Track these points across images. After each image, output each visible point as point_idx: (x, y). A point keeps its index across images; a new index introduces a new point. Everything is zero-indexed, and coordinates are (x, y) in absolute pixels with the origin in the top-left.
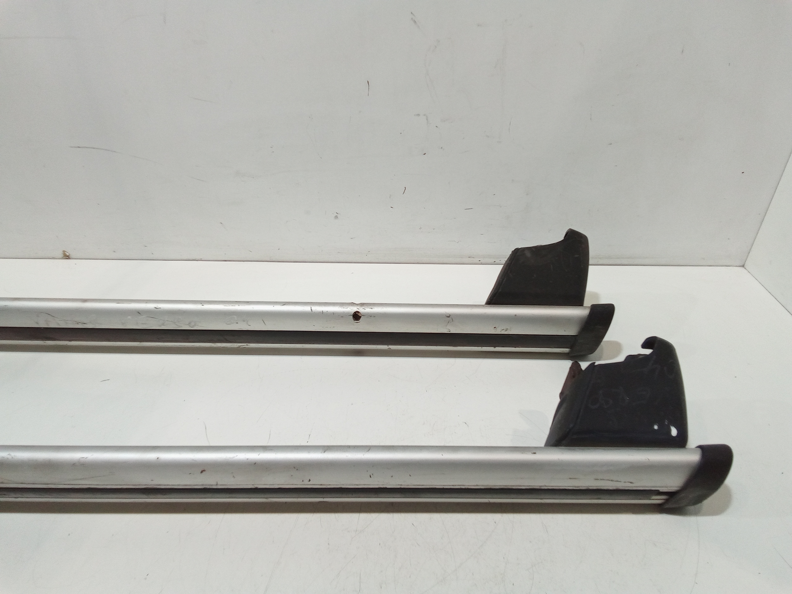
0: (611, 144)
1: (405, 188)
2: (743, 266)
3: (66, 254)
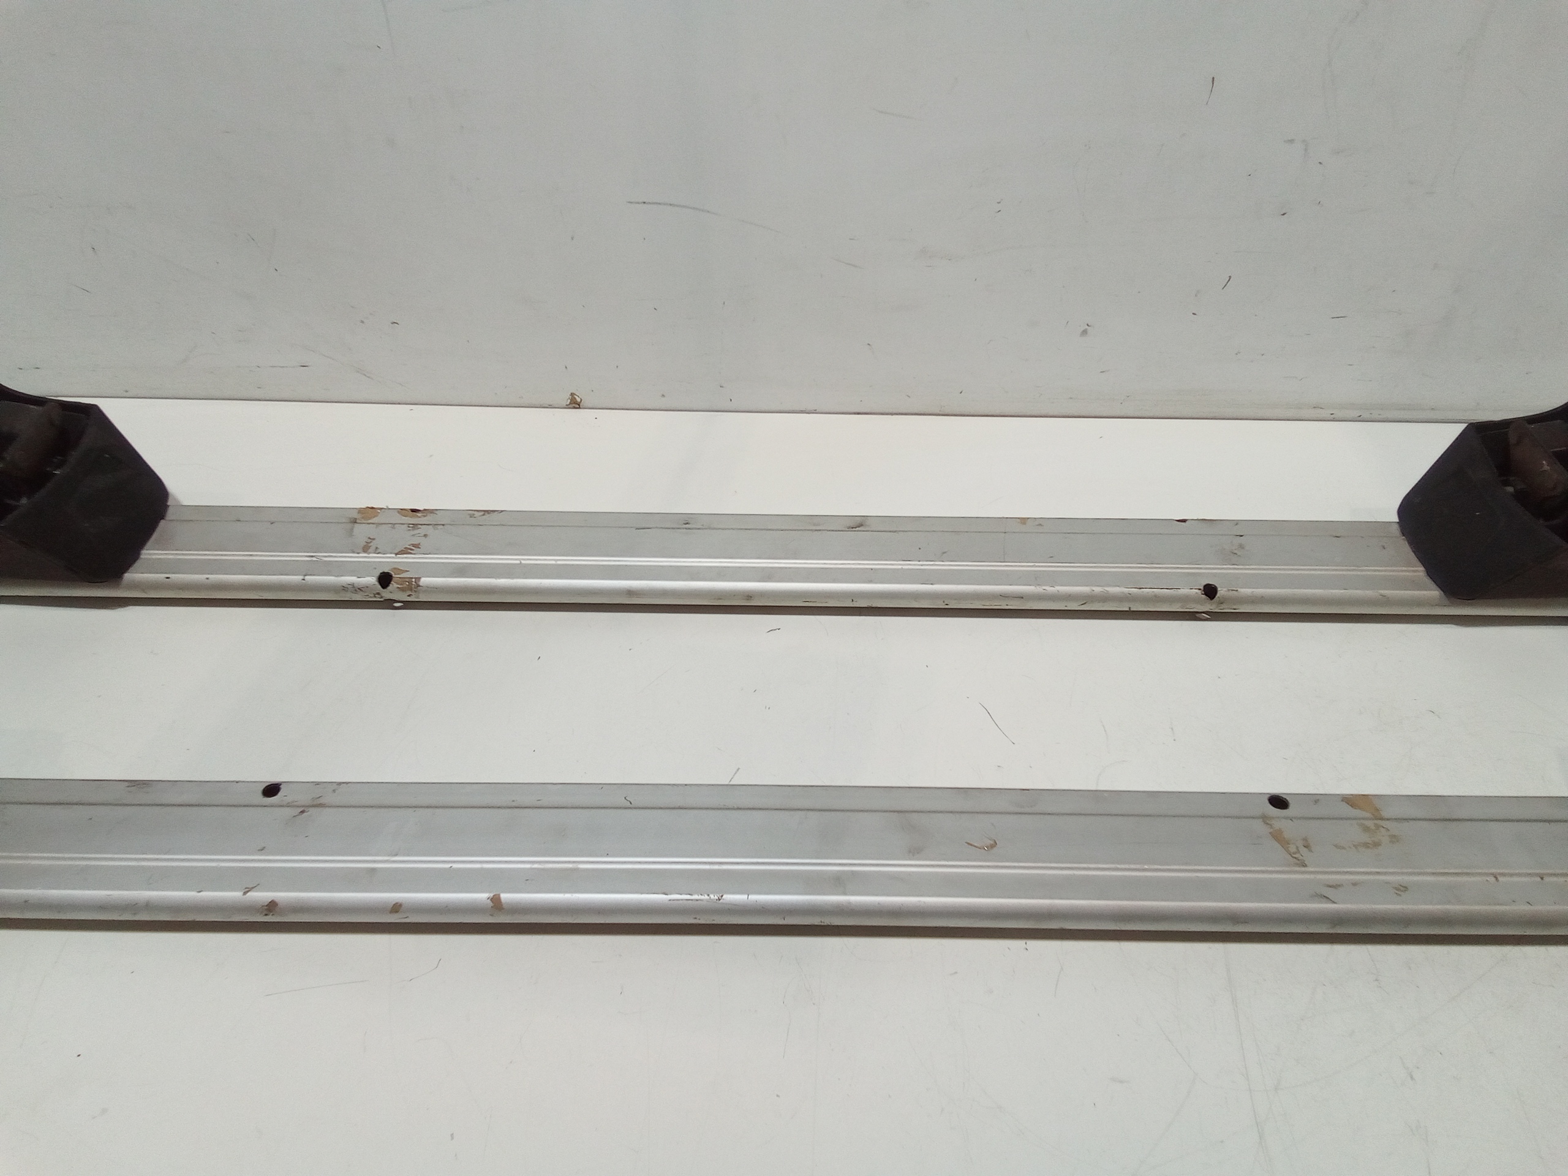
1: (1230, 277)
3: (575, 398)
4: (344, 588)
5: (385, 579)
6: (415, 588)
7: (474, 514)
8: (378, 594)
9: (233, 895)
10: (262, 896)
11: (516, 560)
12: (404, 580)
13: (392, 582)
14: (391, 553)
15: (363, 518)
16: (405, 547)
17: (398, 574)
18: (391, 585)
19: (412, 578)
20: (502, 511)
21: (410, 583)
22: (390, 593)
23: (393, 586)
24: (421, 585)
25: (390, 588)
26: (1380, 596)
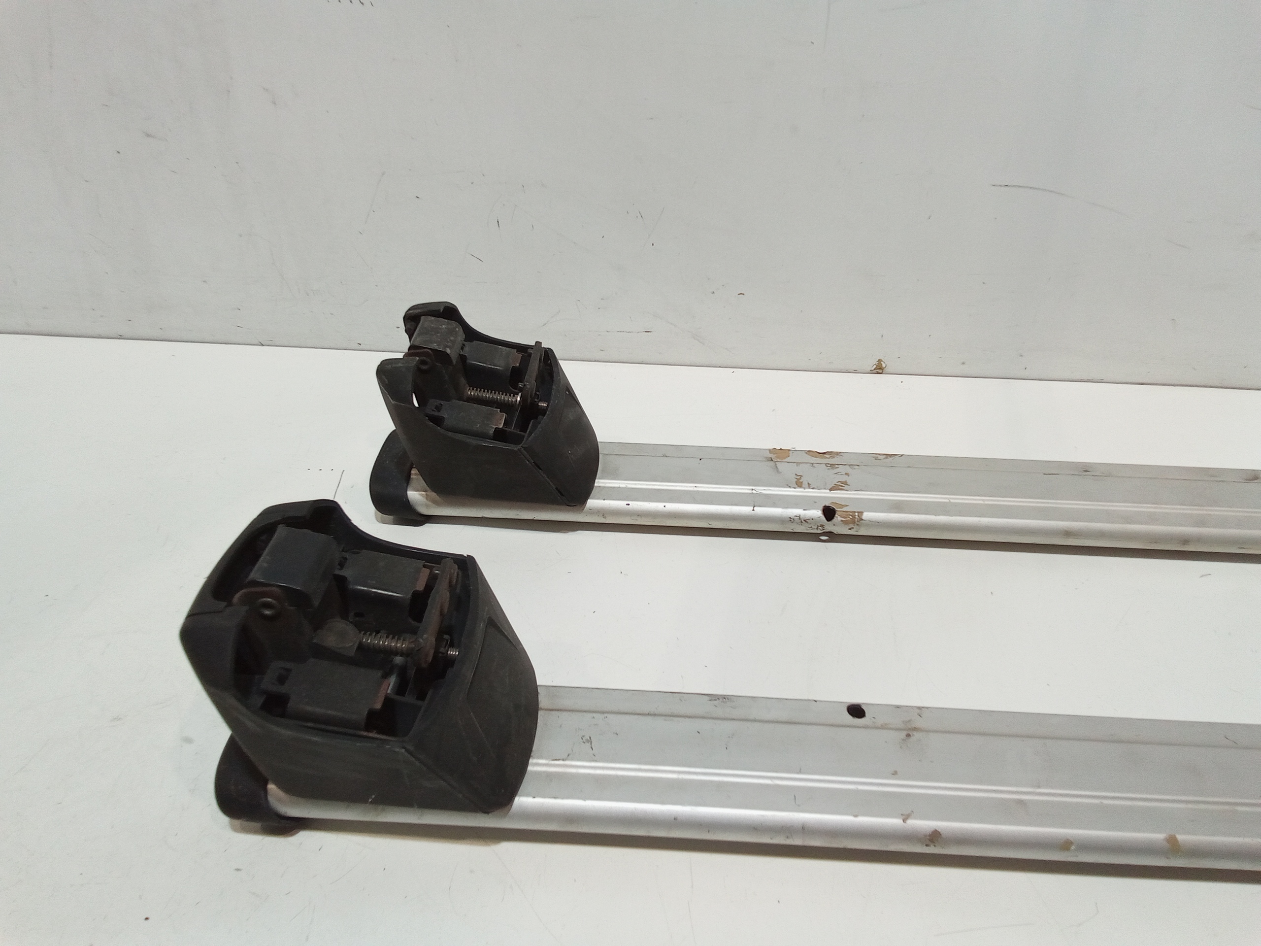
3: (881, 364)
4: (791, 520)
5: (829, 513)
6: (858, 521)
7: (878, 457)
8: (822, 526)
9: (893, 822)
10: (923, 824)
11: (946, 498)
12: (848, 513)
13: (836, 516)
14: (825, 489)
15: (777, 457)
16: (834, 483)
17: (841, 508)
18: (835, 518)
19: (855, 512)
20: (902, 455)
21: (854, 516)
22: (837, 526)
23: (838, 518)
24: (864, 519)
25: (834, 520)
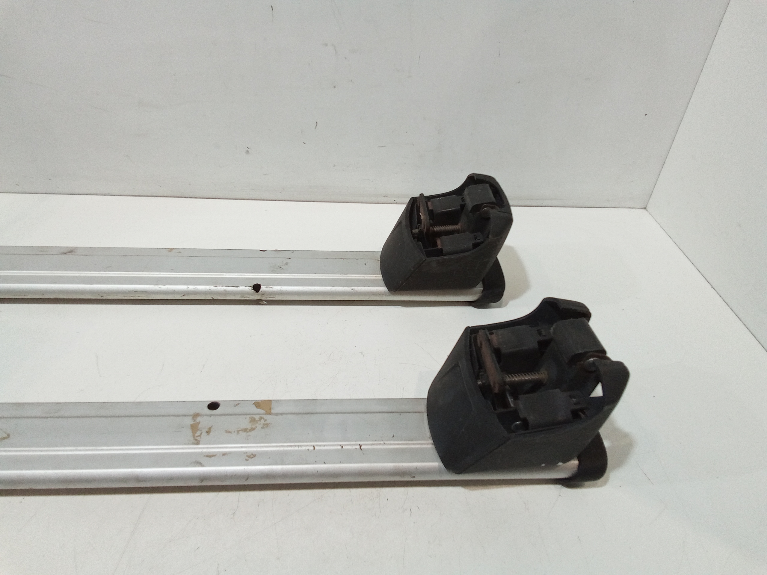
0: (519, 82)
1: (317, 123)
2: (645, 208)
26: (352, 290)
